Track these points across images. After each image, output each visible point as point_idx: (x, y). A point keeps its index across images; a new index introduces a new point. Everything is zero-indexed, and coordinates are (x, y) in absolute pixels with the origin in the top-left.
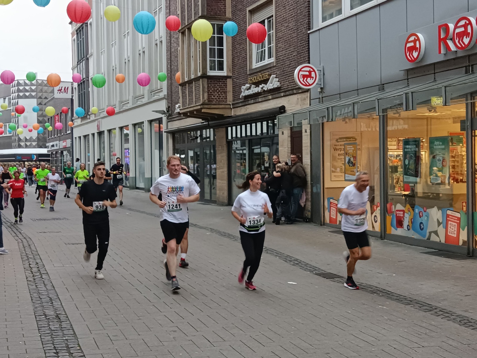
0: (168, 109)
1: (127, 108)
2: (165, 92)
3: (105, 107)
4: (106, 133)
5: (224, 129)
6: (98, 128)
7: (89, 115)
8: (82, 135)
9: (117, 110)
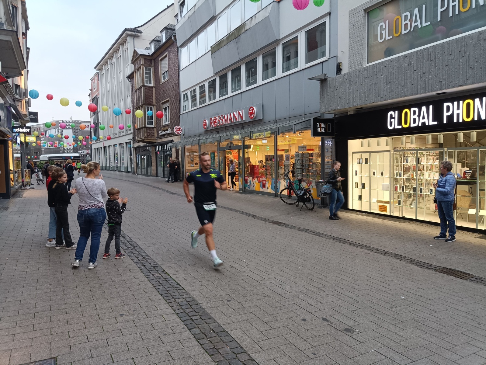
0: (133, 138)
1: (117, 137)
2: (132, 131)
3: (107, 135)
4: (107, 147)
5: (154, 147)
6: (104, 145)
7: (99, 139)
8: (96, 148)
9: (112, 137)
